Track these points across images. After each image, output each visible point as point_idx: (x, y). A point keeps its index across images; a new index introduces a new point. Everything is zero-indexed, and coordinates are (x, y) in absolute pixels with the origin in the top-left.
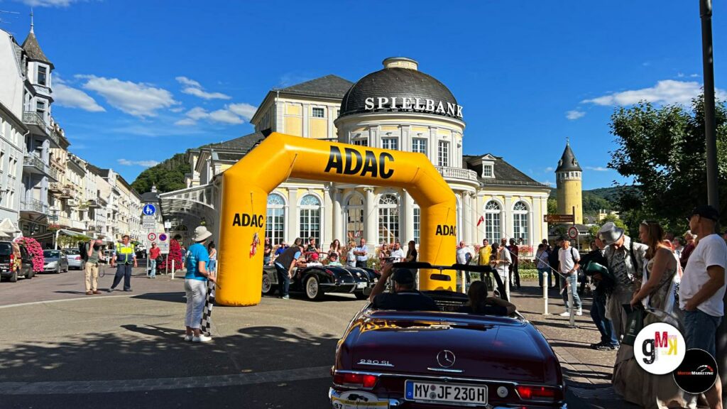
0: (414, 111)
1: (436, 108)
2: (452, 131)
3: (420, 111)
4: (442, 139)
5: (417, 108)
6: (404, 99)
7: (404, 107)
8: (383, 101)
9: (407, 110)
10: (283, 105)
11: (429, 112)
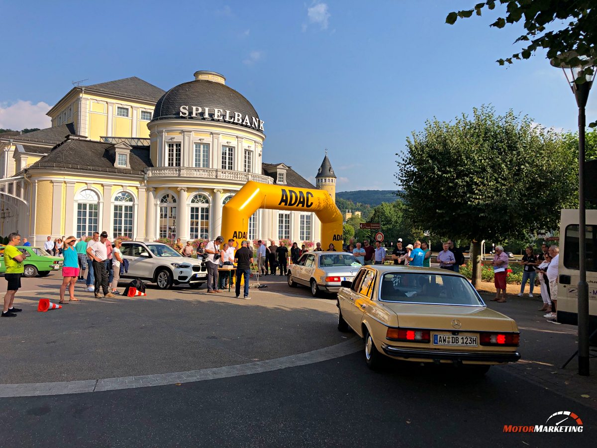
0: (225, 121)
1: (243, 121)
2: (255, 142)
3: (229, 122)
4: (248, 149)
5: (227, 119)
6: (216, 110)
7: (216, 117)
8: (197, 110)
9: (219, 120)
10: (88, 102)
11: (237, 124)
